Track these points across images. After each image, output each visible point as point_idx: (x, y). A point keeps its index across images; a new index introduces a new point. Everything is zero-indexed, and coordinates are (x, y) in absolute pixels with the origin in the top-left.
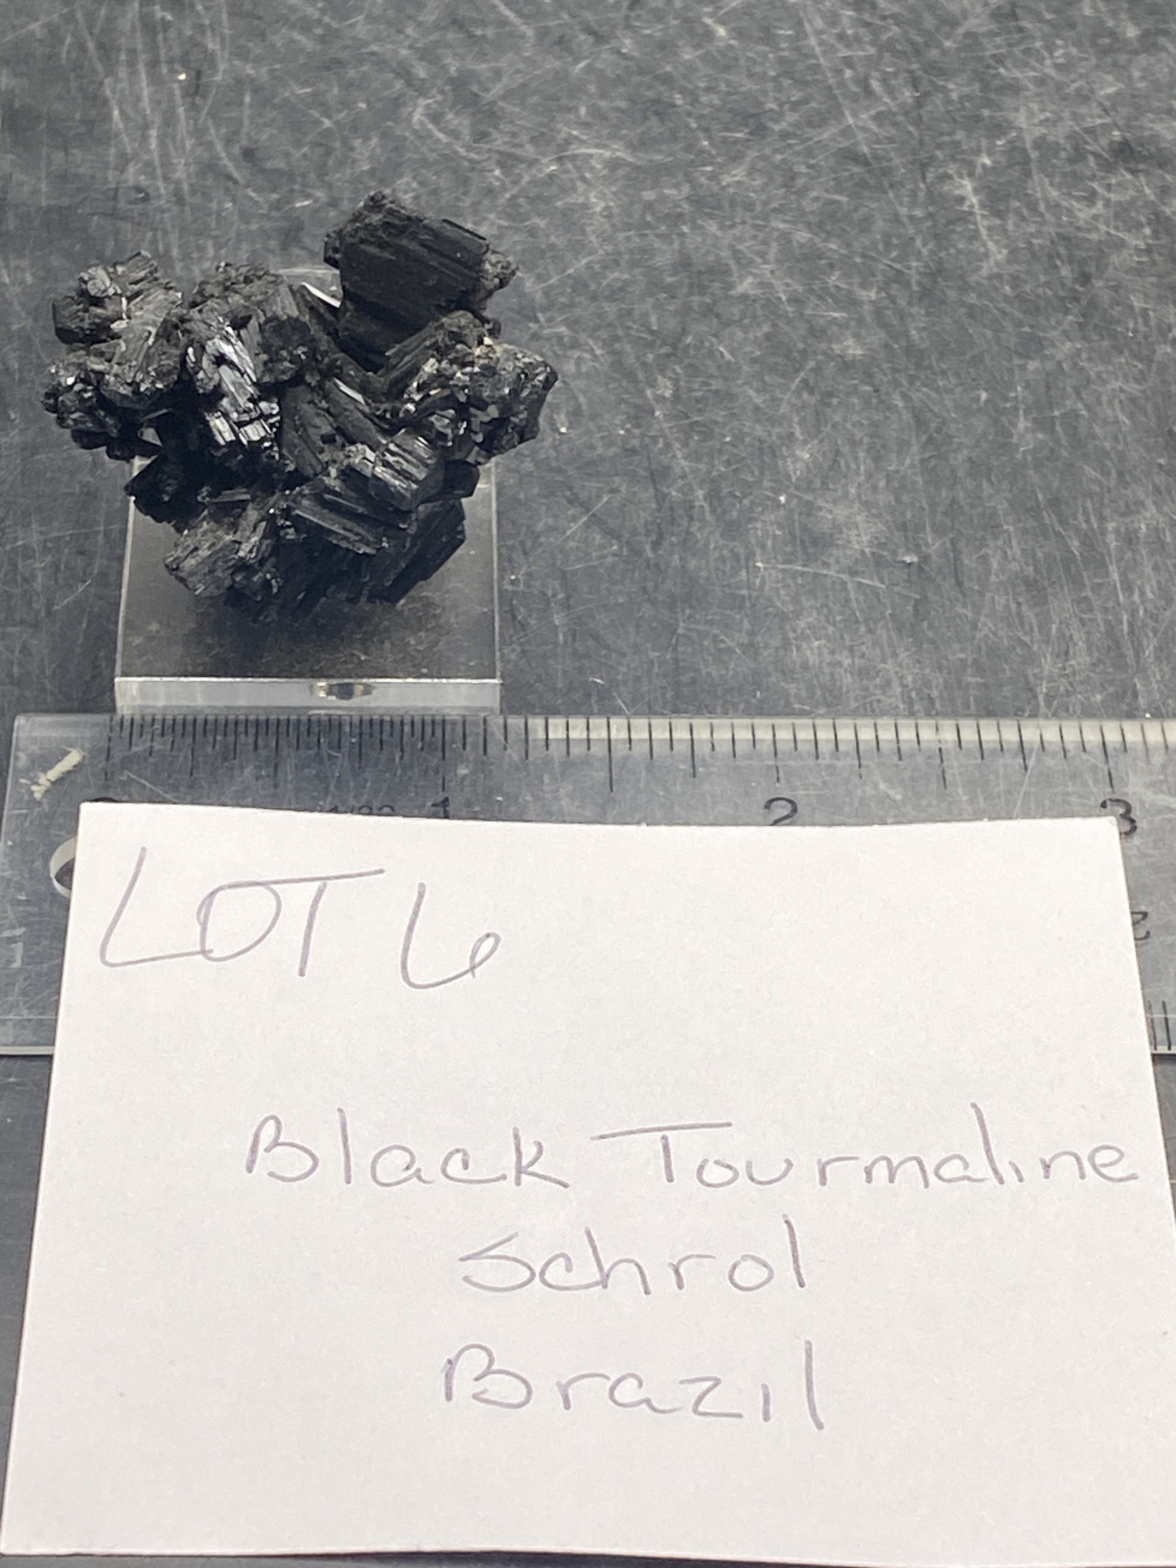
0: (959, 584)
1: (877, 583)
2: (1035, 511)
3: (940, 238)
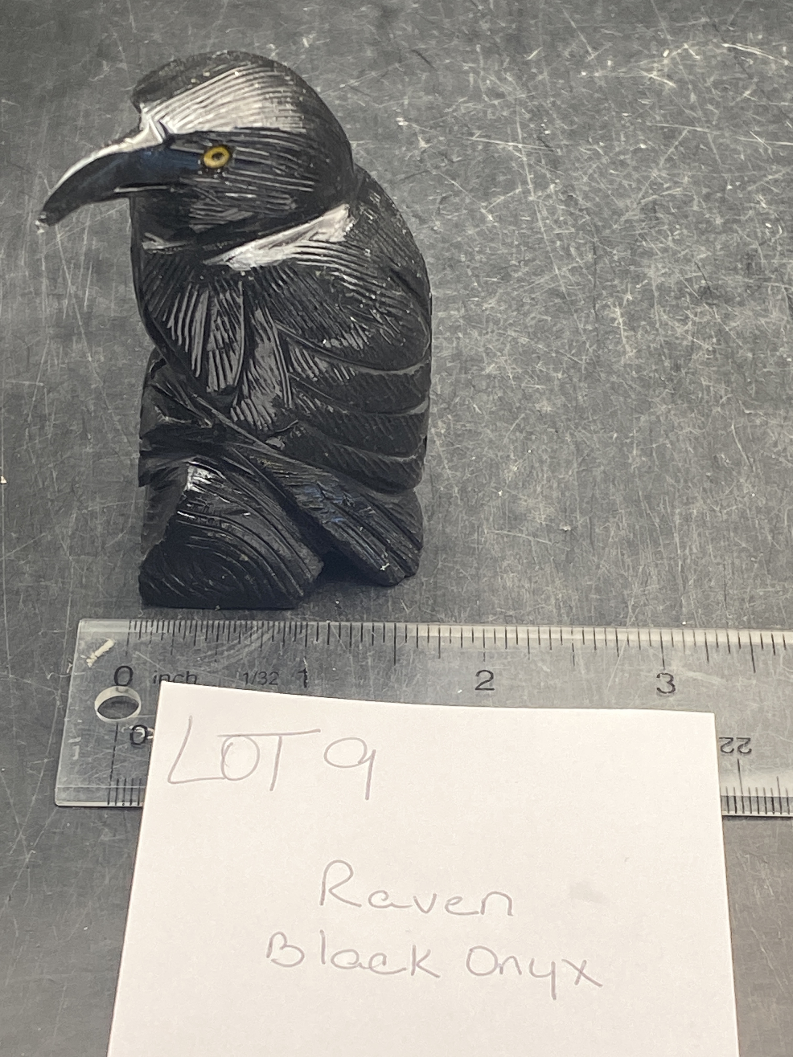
0: (592, 543)
1: (547, 542)
2: (637, 502)
3: (600, 343)
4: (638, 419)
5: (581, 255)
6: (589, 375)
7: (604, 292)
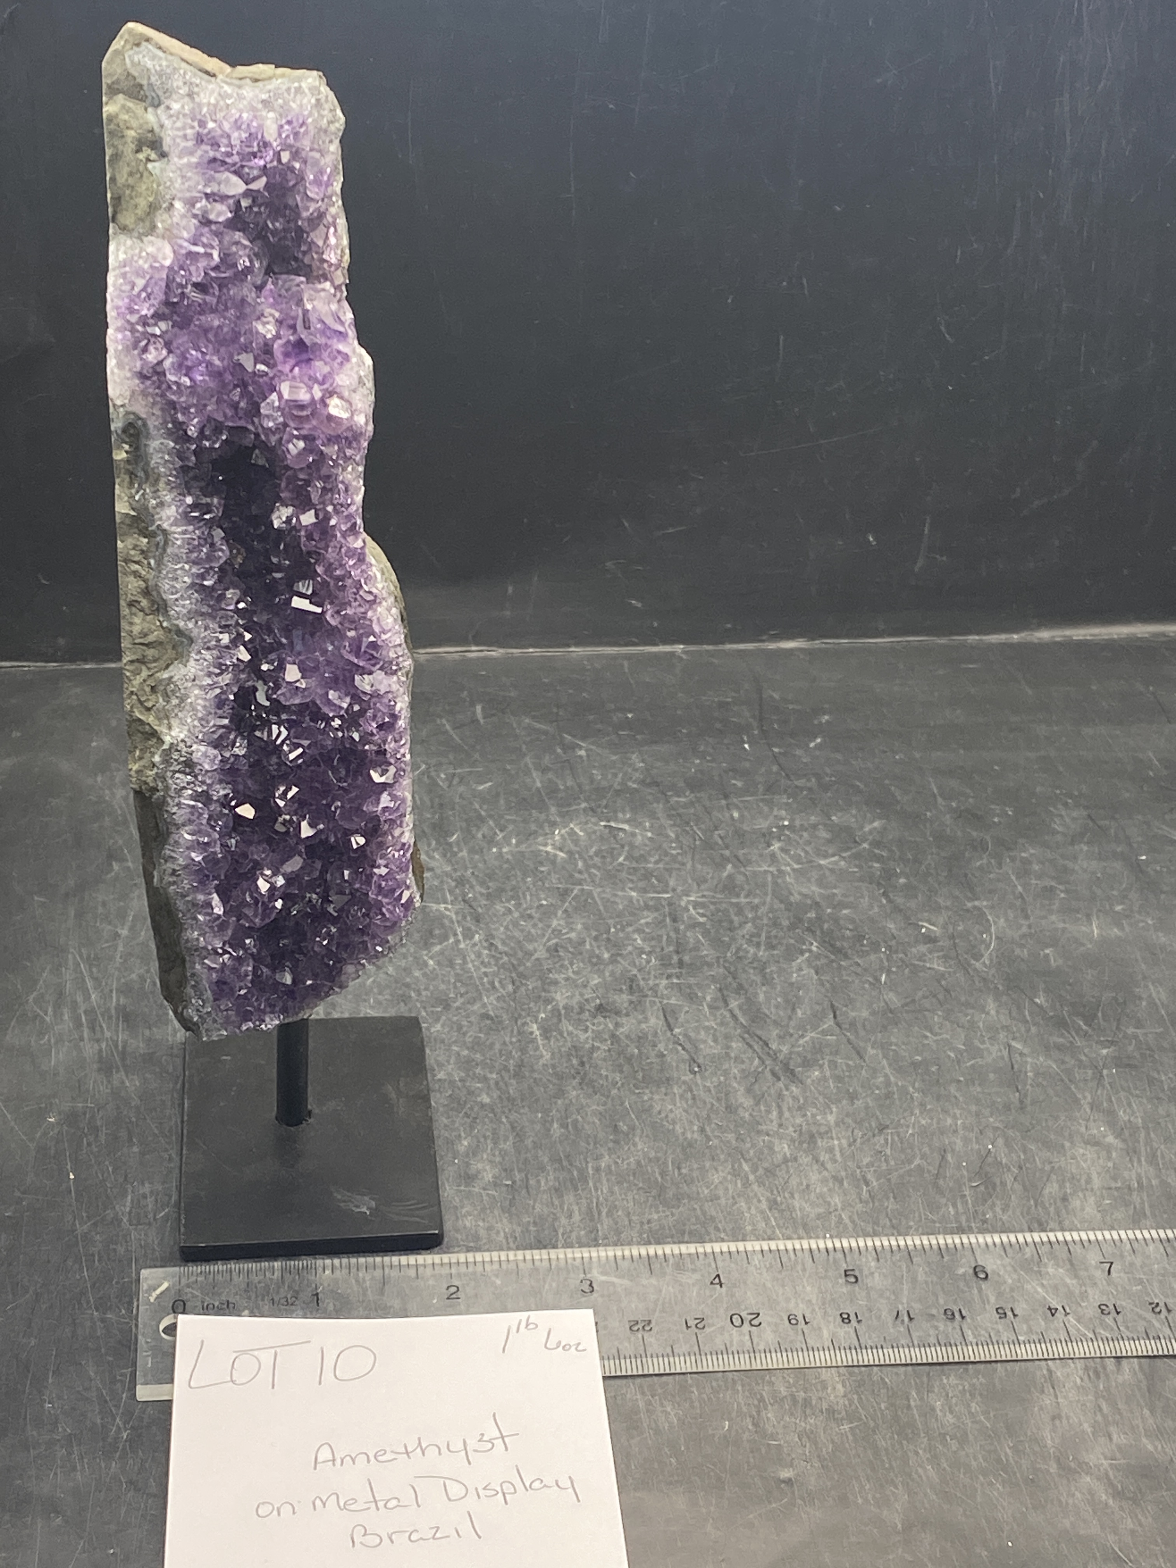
0: (528, 1191)
1: (494, 1193)
2: (559, 1161)
3: (522, 1050)
4: (556, 1103)
5: (503, 987)
6: (516, 1075)
7: (523, 1013)
